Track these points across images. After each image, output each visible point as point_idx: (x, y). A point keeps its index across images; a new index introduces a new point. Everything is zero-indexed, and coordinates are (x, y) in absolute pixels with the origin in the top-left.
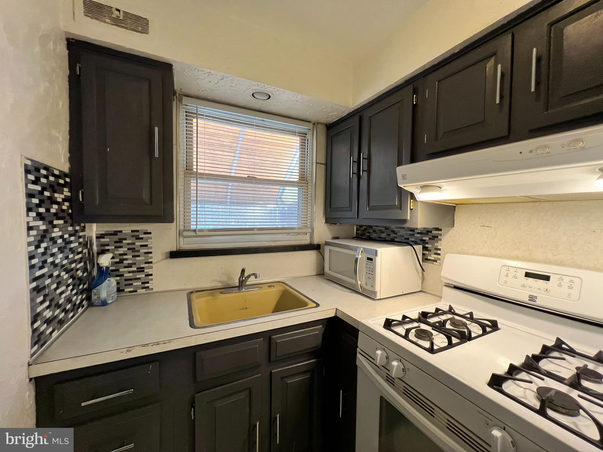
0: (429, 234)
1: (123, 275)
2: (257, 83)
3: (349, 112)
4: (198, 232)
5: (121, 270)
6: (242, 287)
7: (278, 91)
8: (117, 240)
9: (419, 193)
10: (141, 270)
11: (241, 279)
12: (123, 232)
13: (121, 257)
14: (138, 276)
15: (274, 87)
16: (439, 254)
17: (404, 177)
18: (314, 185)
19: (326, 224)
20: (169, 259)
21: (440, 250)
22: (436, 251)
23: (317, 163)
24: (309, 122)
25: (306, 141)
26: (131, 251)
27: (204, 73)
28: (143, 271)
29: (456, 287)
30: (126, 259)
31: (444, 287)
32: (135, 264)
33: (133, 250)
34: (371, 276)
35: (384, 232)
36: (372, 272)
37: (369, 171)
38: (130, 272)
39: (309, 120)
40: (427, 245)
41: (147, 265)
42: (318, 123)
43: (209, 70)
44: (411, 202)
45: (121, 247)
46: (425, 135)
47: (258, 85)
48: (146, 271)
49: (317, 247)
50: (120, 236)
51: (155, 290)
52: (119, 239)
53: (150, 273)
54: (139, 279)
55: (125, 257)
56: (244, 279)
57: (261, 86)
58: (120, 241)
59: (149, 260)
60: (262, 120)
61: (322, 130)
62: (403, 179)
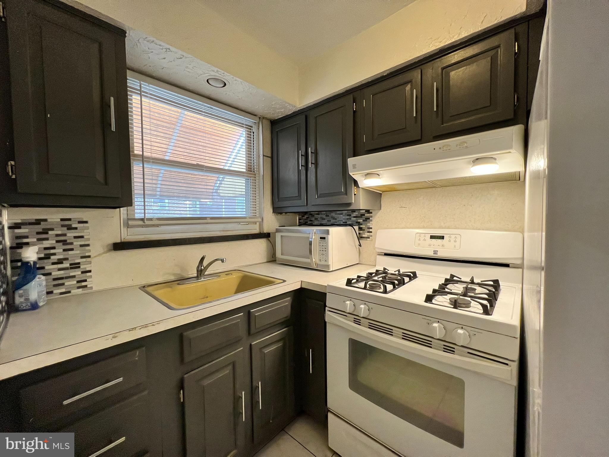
0: (363, 216)
1: (50, 274)
2: (218, 69)
3: (295, 111)
4: (146, 221)
5: (47, 268)
6: (201, 277)
7: (236, 80)
8: (41, 230)
9: (364, 180)
10: (75, 266)
11: (200, 268)
12: (49, 220)
13: (48, 252)
14: (72, 274)
15: (233, 77)
16: (371, 232)
17: (354, 166)
18: (262, 177)
19: (273, 214)
20: (113, 251)
21: (371, 228)
22: (368, 230)
23: (263, 156)
24: (255, 115)
25: (252, 134)
26: (61, 244)
27: (161, 48)
28: (79, 267)
29: (386, 254)
30: (54, 254)
31: (378, 256)
32: (66, 259)
33: (64, 242)
34: (324, 252)
35: (324, 219)
36: (325, 248)
37: (316, 164)
38: (60, 270)
39: (256, 114)
40: (361, 226)
41: (84, 260)
42: (263, 118)
43: (168, 46)
44: (355, 189)
45: (47, 239)
46: (364, 136)
47: (217, 71)
48: (82, 267)
49: (267, 236)
50: (43, 225)
51: (95, 289)
52: (43, 229)
53: (88, 269)
54: (74, 277)
55: (52, 251)
56: (202, 268)
57: (220, 73)
58: (45, 231)
59: (86, 253)
60: (211, 108)
61: (267, 124)
62: (353, 168)
